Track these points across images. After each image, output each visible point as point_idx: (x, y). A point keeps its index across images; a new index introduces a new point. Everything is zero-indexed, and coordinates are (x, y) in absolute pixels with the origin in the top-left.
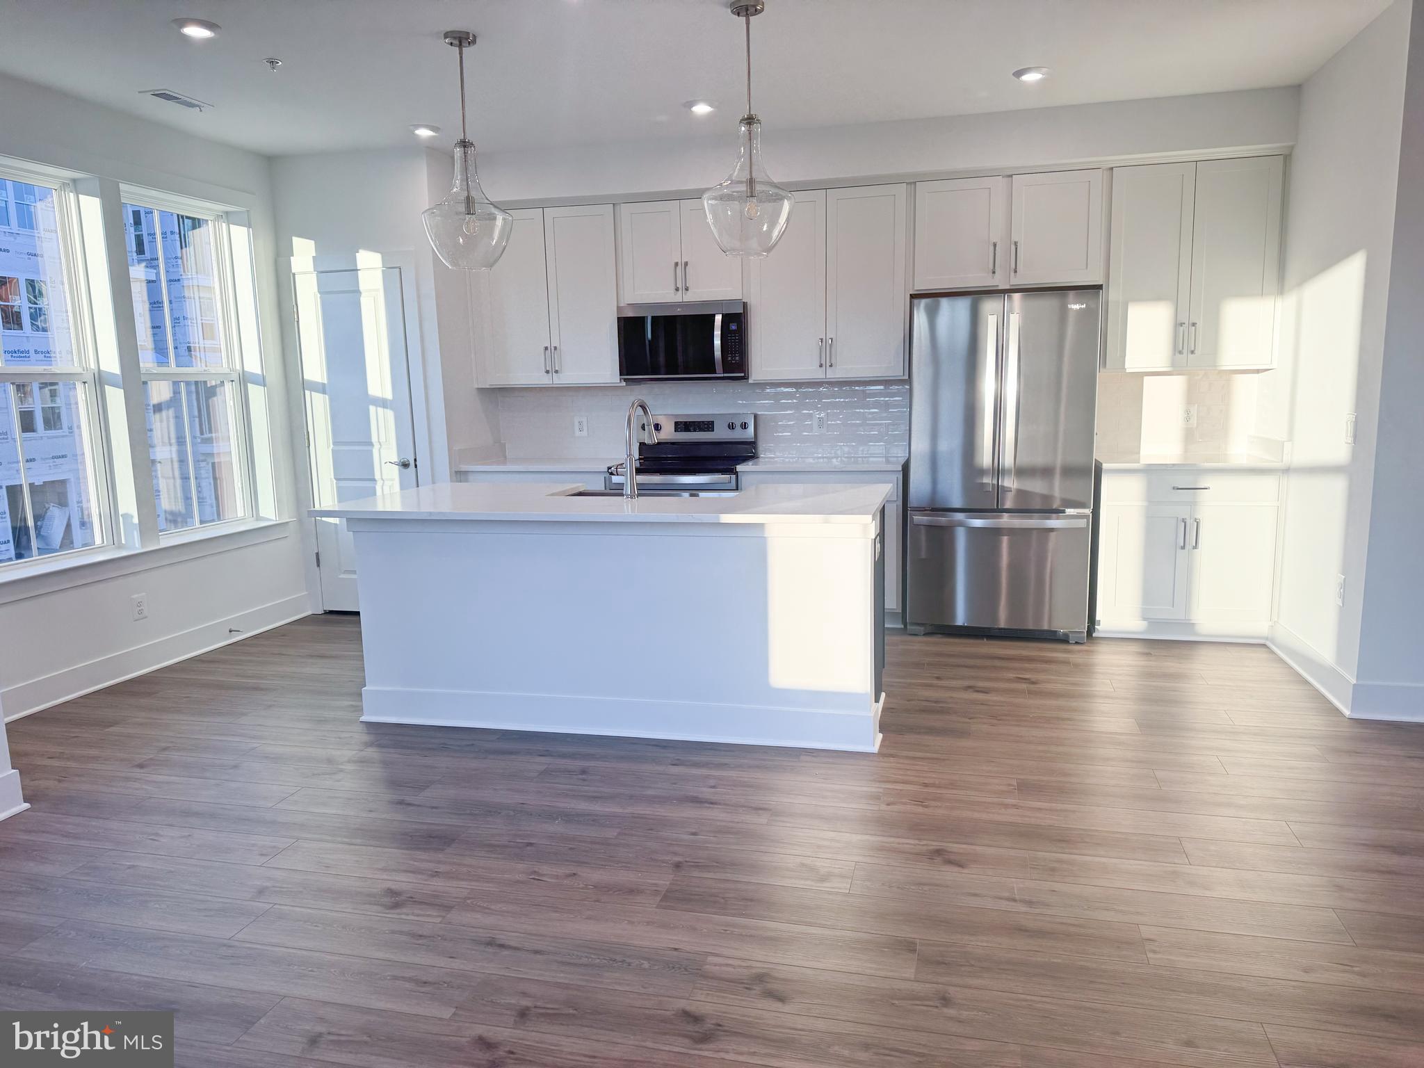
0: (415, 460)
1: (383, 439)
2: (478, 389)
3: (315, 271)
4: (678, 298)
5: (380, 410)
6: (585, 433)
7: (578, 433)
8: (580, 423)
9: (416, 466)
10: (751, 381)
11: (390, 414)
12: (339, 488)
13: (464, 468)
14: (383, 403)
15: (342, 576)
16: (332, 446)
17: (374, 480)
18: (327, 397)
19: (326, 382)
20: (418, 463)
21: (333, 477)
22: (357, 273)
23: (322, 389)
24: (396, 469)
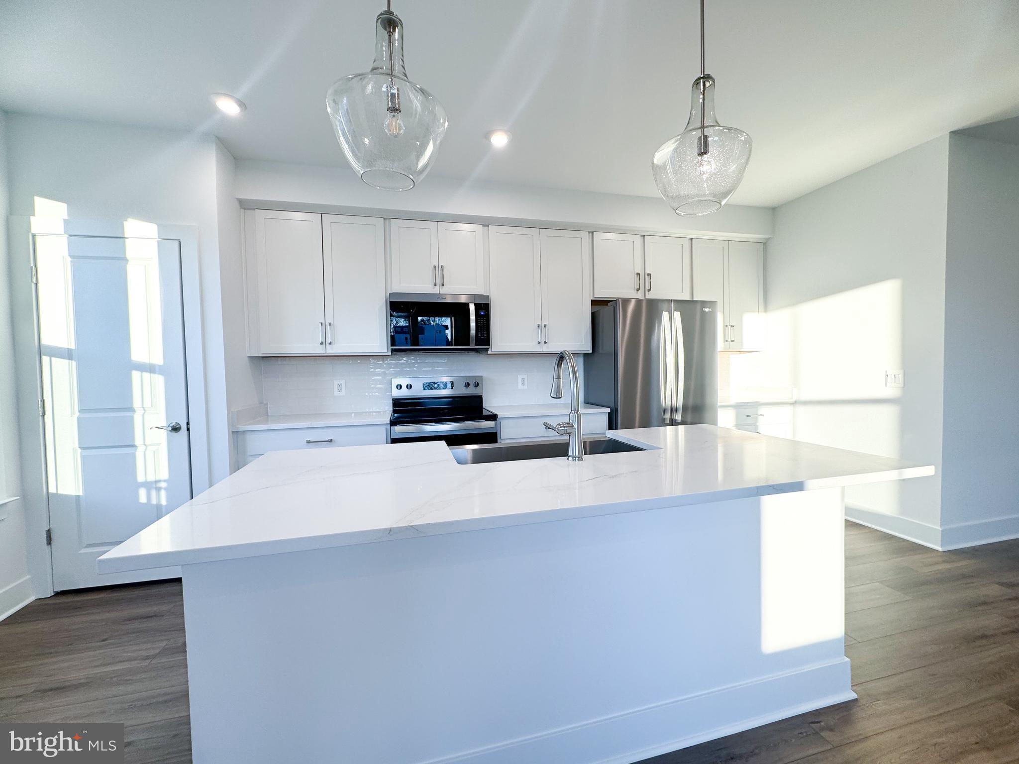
0: (188, 424)
1: (147, 404)
2: (252, 358)
3: (65, 234)
4: (436, 290)
5: (146, 375)
6: (343, 393)
7: (336, 393)
8: (339, 385)
9: (188, 429)
10: (489, 352)
11: (159, 380)
12: (84, 458)
13: (243, 428)
14: (151, 369)
15: (83, 551)
16: (77, 414)
17: (134, 446)
18: (74, 363)
19: (73, 347)
20: (191, 426)
21: (77, 445)
22: (125, 242)
23: (68, 355)
24: (163, 435)
